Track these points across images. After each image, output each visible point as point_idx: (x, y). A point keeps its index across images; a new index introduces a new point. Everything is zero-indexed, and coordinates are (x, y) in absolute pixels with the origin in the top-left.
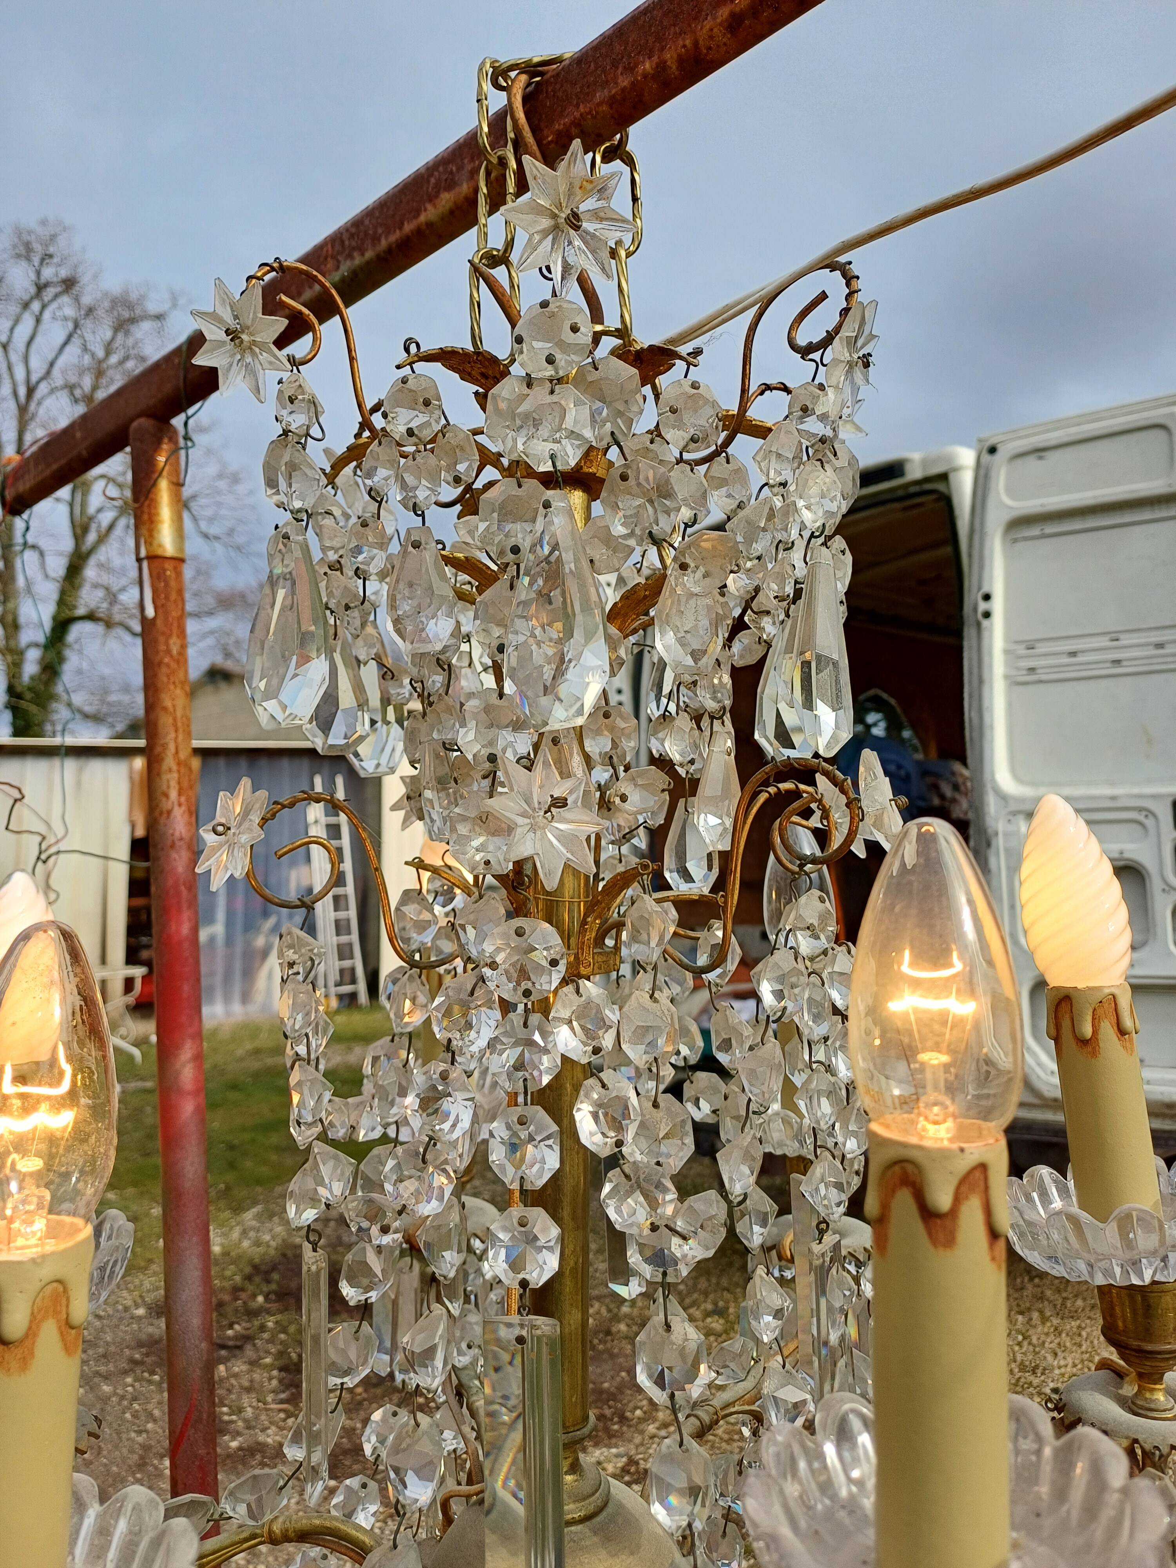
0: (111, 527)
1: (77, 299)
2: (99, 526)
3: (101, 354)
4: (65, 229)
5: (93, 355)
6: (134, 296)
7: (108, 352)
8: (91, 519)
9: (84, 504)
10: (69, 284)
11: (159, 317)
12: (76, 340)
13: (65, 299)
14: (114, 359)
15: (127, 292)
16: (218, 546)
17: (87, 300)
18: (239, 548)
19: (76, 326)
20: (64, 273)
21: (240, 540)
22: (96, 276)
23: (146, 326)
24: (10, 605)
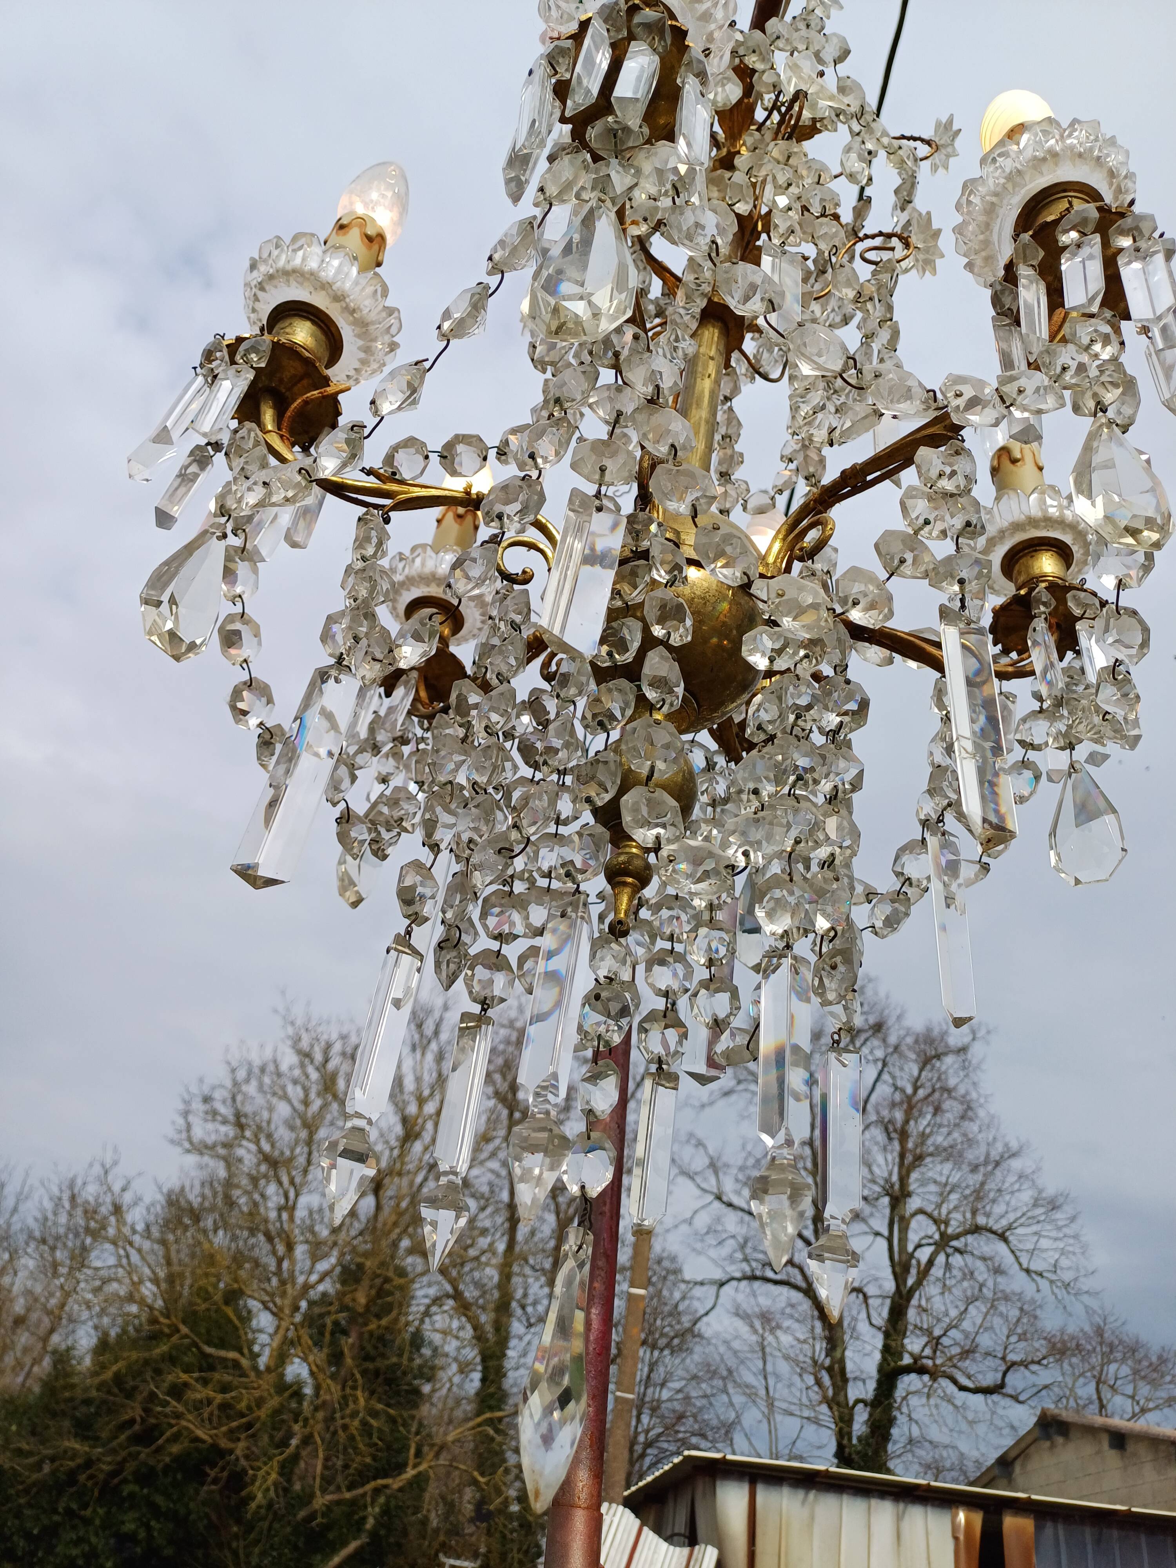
0: (931, 1262)
1: (884, 1041)
2: (919, 1262)
3: (909, 1090)
4: (870, 980)
5: (903, 1091)
6: (936, 1032)
7: (916, 1089)
8: (912, 1256)
9: (903, 1240)
10: (878, 1028)
11: (962, 1050)
12: (886, 1077)
13: (875, 1042)
14: (921, 1093)
15: (929, 1030)
16: (1044, 1284)
17: (892, 1039)
18: (1067, 1286)
19: (885, 1064)
20: (872, 1020)
21: (1067, 1276)
22: (899, 1018)
23: (949, 1060)
24: (838, 1354)
